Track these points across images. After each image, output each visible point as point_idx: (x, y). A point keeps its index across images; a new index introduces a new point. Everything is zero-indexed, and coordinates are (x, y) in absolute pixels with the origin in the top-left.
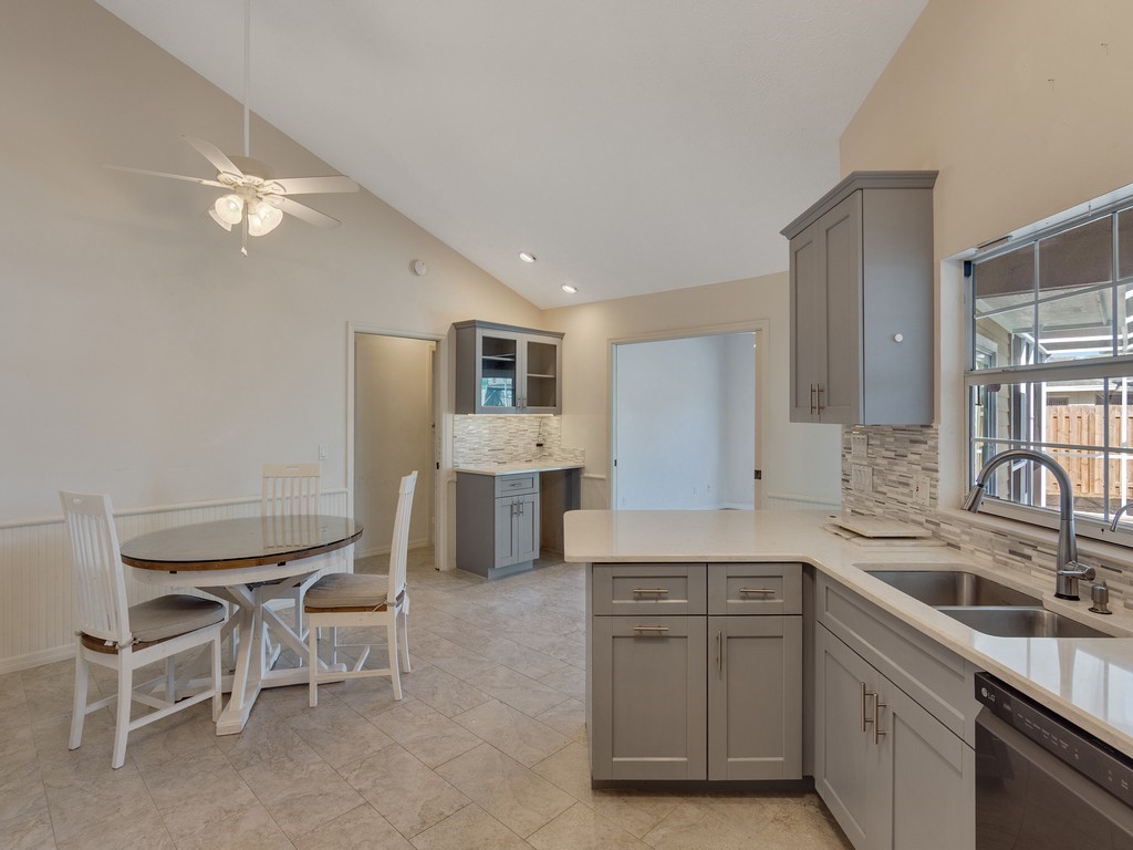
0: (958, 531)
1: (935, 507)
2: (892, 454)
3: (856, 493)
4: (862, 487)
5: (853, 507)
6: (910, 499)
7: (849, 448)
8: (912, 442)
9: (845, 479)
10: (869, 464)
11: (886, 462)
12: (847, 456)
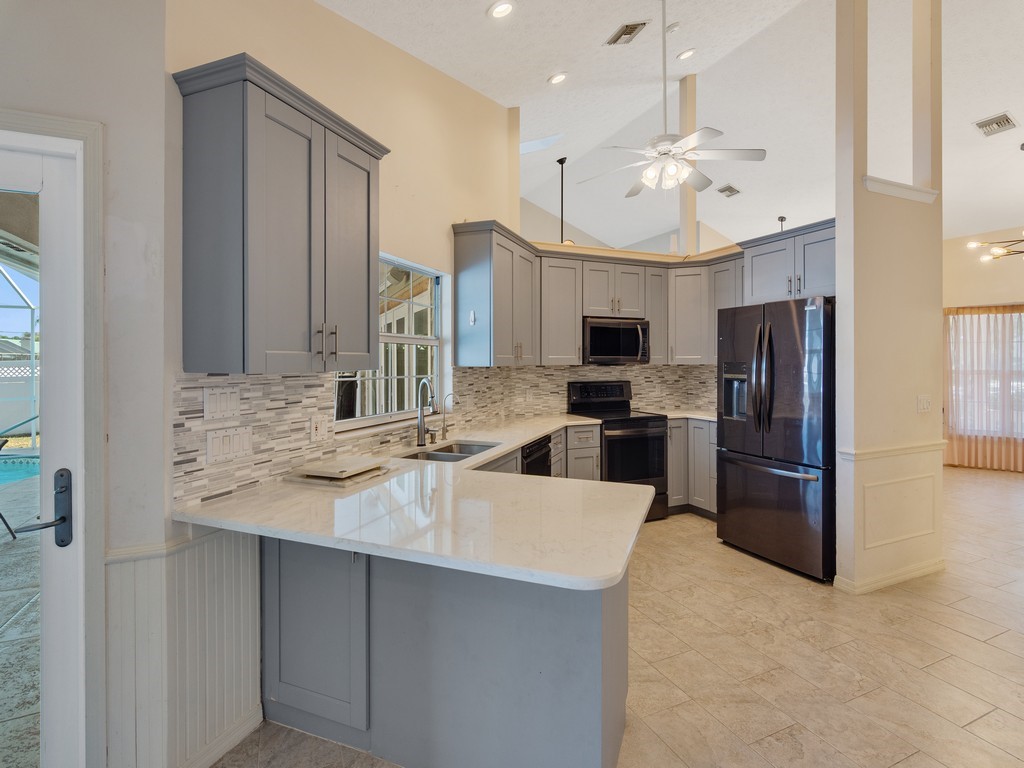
1: (332, 437)
2: (281, 404)
3: (214, 470)
4: (229, 457)
5: (206, 494)
6: (307, 442)
7: (197, 413)
8: (307, 386)
9: (185, 460)
10: (244, 425)
11: (272, 414)
12: (188, 424)
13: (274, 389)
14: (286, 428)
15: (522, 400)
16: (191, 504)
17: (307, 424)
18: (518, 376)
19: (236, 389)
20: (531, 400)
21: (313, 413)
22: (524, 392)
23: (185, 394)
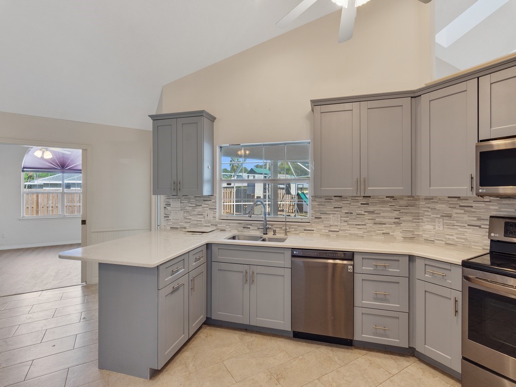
0: (224, 225)
1: (215, 220)
2: (195, 205)
3: (173, 221)
4: (177, 218)
5: (171, 227)
6: (204, 219)
7: (169, 205)
8: (204, 200)
9: (167, 216)
10: (181, 210)
11: (191, 208)
12: (167, 208)
13: (191, 200)
14: (196, 213)
15: (431, 227)
16: (168, 228)
17: (204, 213)
18: (427, 205)
19: (179, 200)
20: (441, 229)
21: (207, 210)
22: (433, 220)
23: (166, 200)
